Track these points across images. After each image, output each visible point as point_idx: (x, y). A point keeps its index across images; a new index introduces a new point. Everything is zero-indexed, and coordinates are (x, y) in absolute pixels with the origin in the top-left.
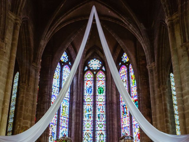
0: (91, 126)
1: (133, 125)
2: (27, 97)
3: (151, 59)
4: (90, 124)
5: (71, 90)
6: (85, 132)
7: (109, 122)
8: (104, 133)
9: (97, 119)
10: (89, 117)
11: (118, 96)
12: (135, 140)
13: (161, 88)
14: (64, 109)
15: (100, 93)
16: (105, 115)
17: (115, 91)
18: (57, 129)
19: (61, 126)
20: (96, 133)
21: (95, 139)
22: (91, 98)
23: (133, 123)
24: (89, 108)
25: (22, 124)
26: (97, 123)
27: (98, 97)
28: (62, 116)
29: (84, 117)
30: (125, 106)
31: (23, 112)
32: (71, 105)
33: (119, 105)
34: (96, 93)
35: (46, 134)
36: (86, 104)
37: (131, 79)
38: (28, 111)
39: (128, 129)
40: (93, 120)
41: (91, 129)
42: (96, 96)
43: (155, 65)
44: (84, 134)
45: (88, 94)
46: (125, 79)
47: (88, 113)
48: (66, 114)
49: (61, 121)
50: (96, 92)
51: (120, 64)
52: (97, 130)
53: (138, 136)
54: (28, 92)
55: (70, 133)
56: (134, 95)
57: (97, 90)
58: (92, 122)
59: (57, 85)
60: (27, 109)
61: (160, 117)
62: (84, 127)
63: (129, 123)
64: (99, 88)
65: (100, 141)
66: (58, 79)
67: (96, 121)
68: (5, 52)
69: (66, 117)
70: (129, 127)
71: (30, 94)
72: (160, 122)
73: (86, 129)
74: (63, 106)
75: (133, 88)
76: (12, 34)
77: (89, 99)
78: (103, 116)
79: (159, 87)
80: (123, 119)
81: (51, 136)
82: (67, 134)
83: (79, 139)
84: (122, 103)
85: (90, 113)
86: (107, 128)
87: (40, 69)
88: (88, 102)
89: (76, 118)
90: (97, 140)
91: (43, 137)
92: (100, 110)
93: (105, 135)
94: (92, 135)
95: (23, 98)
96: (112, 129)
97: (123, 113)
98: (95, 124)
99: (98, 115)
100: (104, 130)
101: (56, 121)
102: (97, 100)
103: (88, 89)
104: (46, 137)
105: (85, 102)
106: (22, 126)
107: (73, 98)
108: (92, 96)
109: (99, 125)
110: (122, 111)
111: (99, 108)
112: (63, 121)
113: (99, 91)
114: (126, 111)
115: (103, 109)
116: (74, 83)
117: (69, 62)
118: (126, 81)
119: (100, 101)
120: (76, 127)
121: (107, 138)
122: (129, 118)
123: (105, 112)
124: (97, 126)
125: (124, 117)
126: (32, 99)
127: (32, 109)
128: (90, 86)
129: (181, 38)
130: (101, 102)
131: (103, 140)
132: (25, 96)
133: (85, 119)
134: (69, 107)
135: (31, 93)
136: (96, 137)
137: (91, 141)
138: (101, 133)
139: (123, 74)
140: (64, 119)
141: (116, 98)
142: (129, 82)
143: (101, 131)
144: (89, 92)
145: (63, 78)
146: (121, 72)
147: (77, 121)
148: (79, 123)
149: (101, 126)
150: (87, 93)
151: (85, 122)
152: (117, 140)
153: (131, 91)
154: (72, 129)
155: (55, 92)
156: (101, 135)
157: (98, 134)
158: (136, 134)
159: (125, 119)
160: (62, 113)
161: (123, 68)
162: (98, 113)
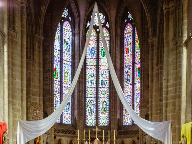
0: (94, 93)
1: (135, 95)
2: (34, 73)
3: (153, 33)
4: (93, 90)
5: (73, 53)
6: (88, 99)
7: (112, 90)
8: (107, 100)
9: (100, 85)
10: (92, 83)
11: (122, 60)
12: (136, 110)
13: (159, 67)
14: (66, 75)
15: (103, 56)
16: (108, 81)
17: (119, 55)
18: (60, 97)
19: (64, 94)
20: (99, 101)
21: (98, 107)
22: (93, 61)
23: (135, 93)
24: (92, 73)
25: (31, 100)
26: (99, 90)
27: (101, 60)
28: (64, 83)
29: (87, 82)
30: (128, 73)
31: (31, 89)
32: (73, 69)
33: (122, 71)
34: (100, 56)
35: (51, 105)
36: (88, 69)
37: (136, 42)
38: (36, 87)
39: (130, 98)
40: (96, 86)
41: (94, 96)
42: (99, 59)
43: (156, 41)
44: (88, 101)
45: (91, 56)
46: (130, 41)
47: (91, 79)
48: (68, 81)
49: (64, 88)
50: (100, 54)
51: (126, 21)
52: (100, 98)
53: (139, 106)
54: (34, 68)
55: (73, 101)
56: (138, 62)
57: (100, 52)
58: (95, 88)
59: (58, 47)
60: (35, 85)
61: (155, 95)
62: (87, 93)
63: (132, 92)
64: (102, 50)
65: (103, 109)
66: (58, 40)
67: (99, 88)
68: (17, 42)
69: (68, 83)
70: (131, 96)
71: (36, 70)
72: (155, 100)
73: (89, 96)
74: (65, 71)
75: (137, 53)
76: (20, 20)
77: (91, 62)
78: (106, 82)
79: (157, 65)
80: (126, 87)
81: (56, 104)
82: (71, 101)
83: (82, 107)
84: (125, 69)
85: (93, 78)
86: (110, 95)
87: (42, 40)
88: (91, 66)
89: (79, 86)
90: (100, 108)
91: (49, 108)
92: (103, 76)
93: (108, 103)
94: (95, 103)
95: (30, 75)
96: (115, 97)
97: (126, 80)
98: (98, 91)
99: (101, 80)
100: (107, 98)
101: (60, 89)
102: (100, 64)
103: (91, 50)
104: (51, 107)
105: (87, 65)
106: (32, 102)
107: (75, 62)
108: (95, 59)
109: (102, 92)
110: (125, 77)
111: (103, 73)
112: (66, 88)
113: (103, 54)
114: (129, 79)
115: (106, 74)
116: (75, 44)
117: (69, 17)
118: (131, 43)
119: (103, 65)
120: (79, 94)
121: (109, 105)
122: (132, 86)
123: (108, 78)
124: (100, 93)
125: (127, 85)
126: (38, 74)
127: (39, 84)
128: (92, 46)
129: (173, 31)
130: (105, 66)
131: (106, 108)
132: (31, 72)
133: (88, 85)
134: (72, 72)
135: (37, 68)
136: (99, 104)
137: (94, 108)
138: (103, 100)
139: (128, 35)
140: (67, 85)
141: (119, 63)
142: (134, 45)
143: (104, 98)
144: (91, 54)
145: (64, 38)
146: (126, 31)
147: (80, 89)
148: (82, 91)
149: (104, 93)
150: (89, 55)
151: (88, 89)
152: (119, 109)
153: (135, 56)
154: (75, 96)
155: (56, 57)
156: (103, 102)
157: (101, 102)
158: (137, 104)
159: (128, 87)
160: (64, 79)
161: (128, 27)
162: (101, 78)
